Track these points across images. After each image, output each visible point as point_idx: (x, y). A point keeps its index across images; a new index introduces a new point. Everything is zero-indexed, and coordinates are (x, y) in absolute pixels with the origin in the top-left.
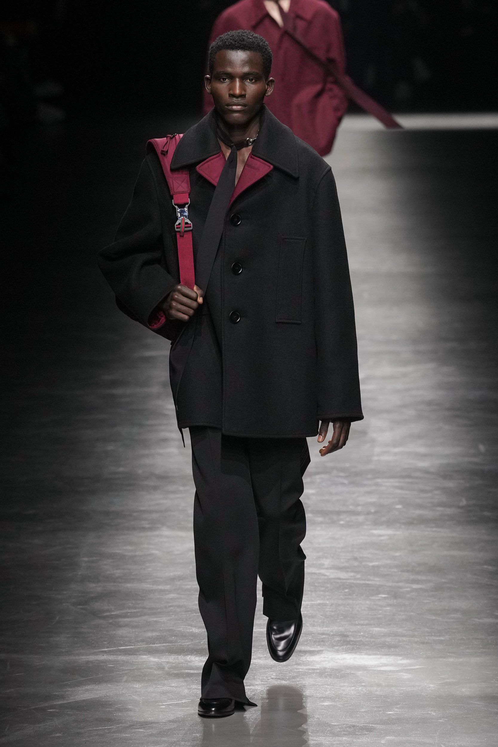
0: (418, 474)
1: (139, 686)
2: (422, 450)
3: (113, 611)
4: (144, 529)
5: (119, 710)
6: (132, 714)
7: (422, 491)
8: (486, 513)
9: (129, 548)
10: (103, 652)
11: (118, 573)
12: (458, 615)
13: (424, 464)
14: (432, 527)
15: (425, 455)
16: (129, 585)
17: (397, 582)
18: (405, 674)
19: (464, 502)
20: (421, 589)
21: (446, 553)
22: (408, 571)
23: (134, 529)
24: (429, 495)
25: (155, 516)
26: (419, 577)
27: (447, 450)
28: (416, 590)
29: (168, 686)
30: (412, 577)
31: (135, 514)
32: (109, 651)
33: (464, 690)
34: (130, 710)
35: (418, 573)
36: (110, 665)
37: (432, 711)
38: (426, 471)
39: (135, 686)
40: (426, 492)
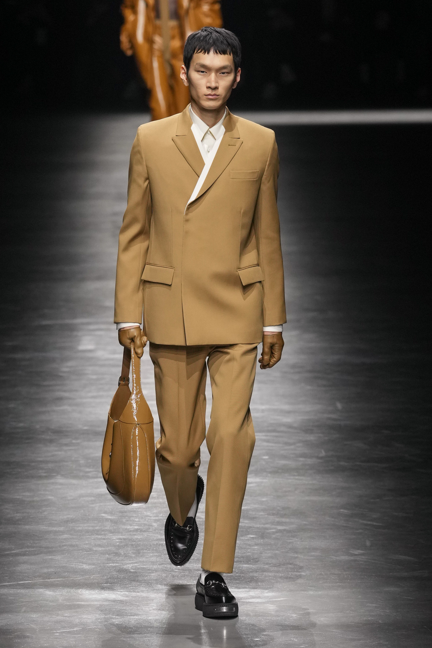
0: (283, 429)
1: (36, 616)
2: (286, 407)
3: (14, 550)
4: (40, 477)
5: (18, 637)
6: (29, 640)
7: (286, 444)
8: (342, 463)
9: (27, 494)
10: (4, 585)
11: (18, 516)
12: (317, 553)
13: (288, 420)
14: (294, 475)
15: (289, 412)
16: (27, 527)
17: (264, 524)
18: (270, 605)
19: (323, 454)
20: (284, 530)
21: (307, 498)
22: (273, 514)
23: (33, 477)
24: (292, 447)
25: (50, 466)
26: (284, 520)
27: (308, 408)
28: (280, 531)
29: (62, 616)
30: (277, 520)
31: (33, 464)
32: (10, 585)
33: (322, 619)
34: (28, 637)
35: (283, 516)
36: (11, 597)
37: (294, 637)
38: (290, 426)
39: (32, 616)
40: (290, 444)
